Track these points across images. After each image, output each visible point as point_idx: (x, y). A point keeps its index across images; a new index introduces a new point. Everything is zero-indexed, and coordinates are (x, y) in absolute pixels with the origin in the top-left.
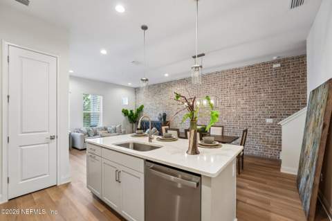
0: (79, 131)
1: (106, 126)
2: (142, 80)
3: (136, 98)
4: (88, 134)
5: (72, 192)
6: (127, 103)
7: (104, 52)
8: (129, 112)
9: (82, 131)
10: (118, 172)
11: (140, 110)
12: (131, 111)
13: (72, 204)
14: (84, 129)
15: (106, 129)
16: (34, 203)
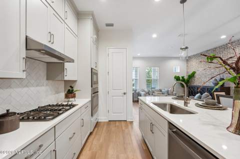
0: (144, 91)
1: (161, 88)
2: (181, 49)
3: (187, 66)
4: (148, 93)
5: (132, 128)
6: (179, 71)
7: (154, 36)
8: (181, 78)
9: (145, 91)
10: (152, 125)
11: (192, 76)
12: (183, 77)
13: (130, 135)
14: (146, 90)
15: (161, 91)
16: (116, 126)
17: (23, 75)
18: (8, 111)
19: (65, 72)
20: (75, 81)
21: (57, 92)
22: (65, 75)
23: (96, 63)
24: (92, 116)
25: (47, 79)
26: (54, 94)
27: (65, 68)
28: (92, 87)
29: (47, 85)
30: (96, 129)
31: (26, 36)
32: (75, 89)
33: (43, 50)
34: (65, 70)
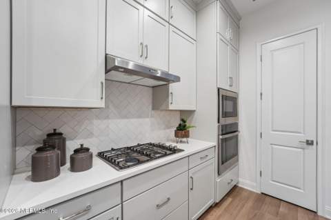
17: (102, 104)
18: (82, 145)
19: (170, 97)
20: (191, 112)
21: (168, 127)
22: (170, 102)
23: (231, 78)
24: (219, 174)
25: (153, 109)
26: (165, 129)
27: (170, 92)
28: (219, 122)
29: (152, 117)
30: (230, 200)
31: (106, 54)
32: (187, 124)
33: (122, 68)
34: (170, 95)
